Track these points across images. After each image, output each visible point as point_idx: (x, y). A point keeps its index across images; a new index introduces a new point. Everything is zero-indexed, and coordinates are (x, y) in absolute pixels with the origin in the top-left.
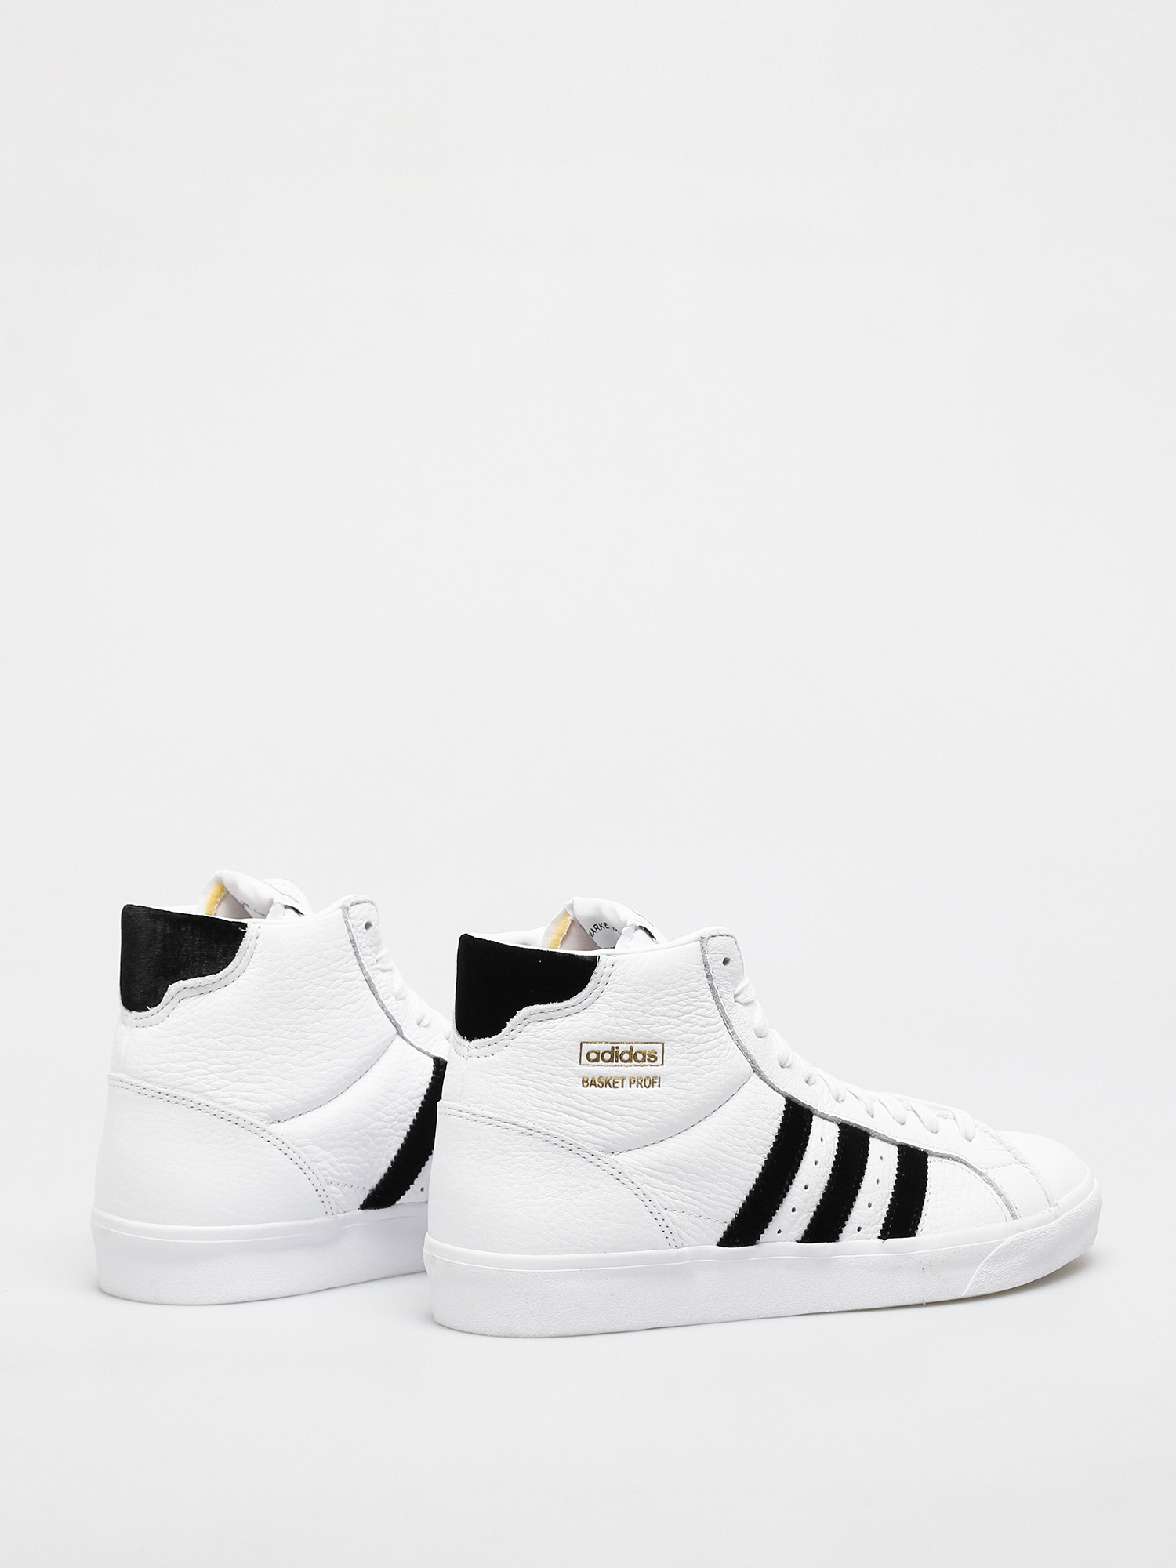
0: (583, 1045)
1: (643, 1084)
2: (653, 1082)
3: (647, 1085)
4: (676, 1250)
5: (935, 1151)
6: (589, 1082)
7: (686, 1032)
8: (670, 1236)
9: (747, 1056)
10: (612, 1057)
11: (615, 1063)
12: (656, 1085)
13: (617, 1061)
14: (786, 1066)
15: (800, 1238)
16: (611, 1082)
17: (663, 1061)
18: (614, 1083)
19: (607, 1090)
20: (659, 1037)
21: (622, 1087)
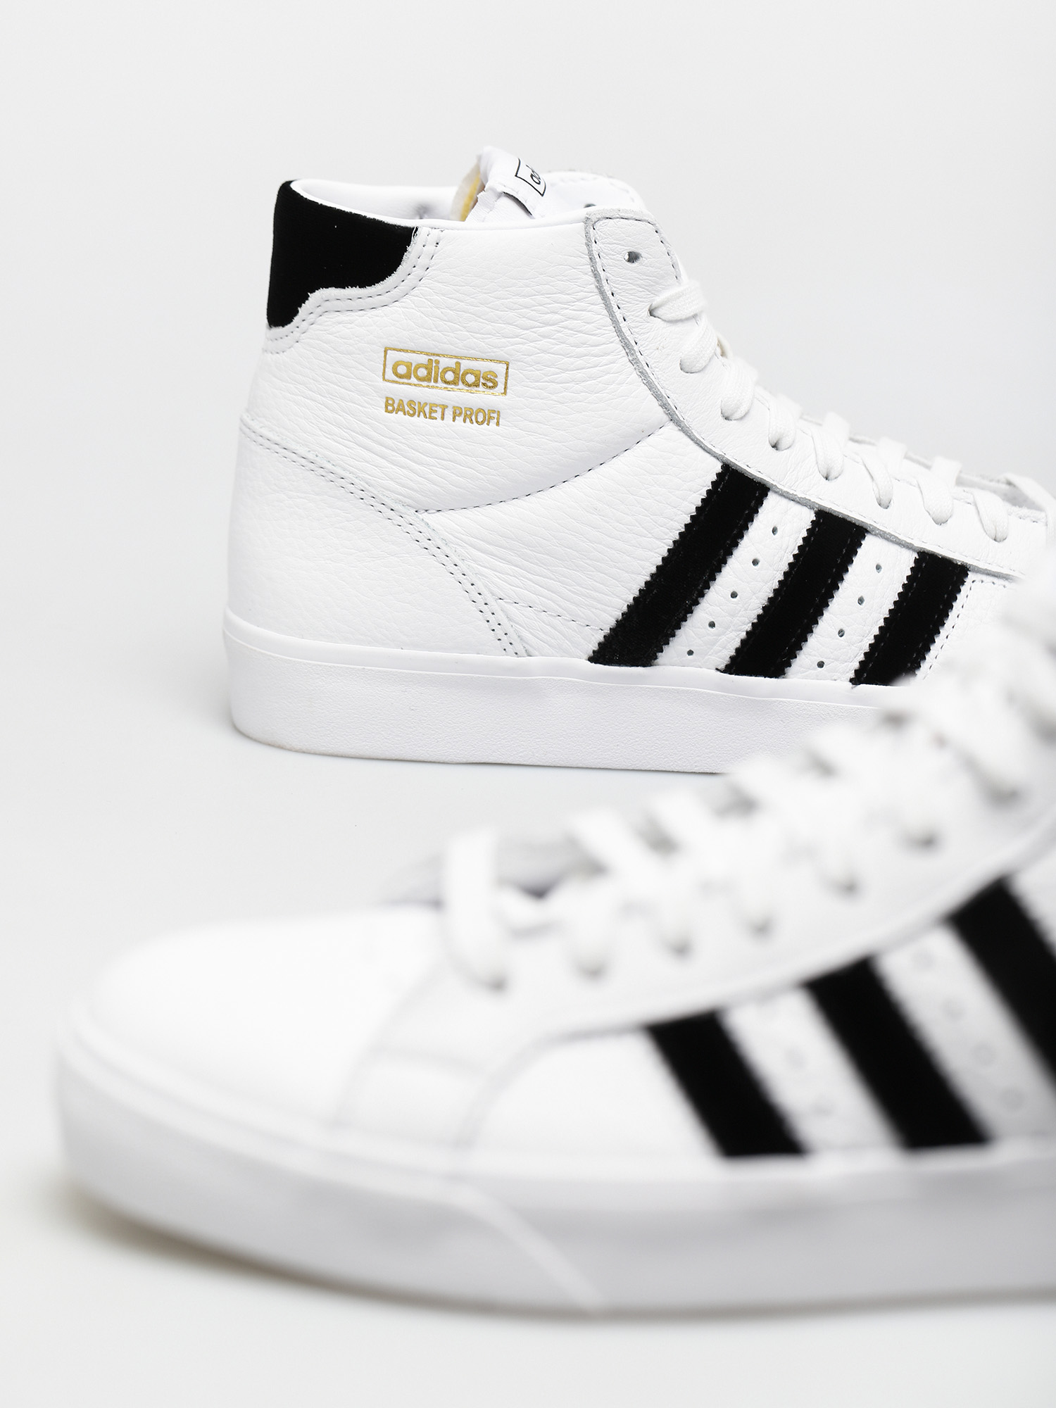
0: (389, 352)
1: (473, 418)
2: (488, 416)
3: (480, 419)
4: (515, 659)
5: (982, 565)
6: (396, 406)
7: (544, 351)
8: (504, 638)
9: (658, 396)
10: (430, 373)
11: (432, 383)
12: (493, 422)
13: (436, 381)
14: (734, 417)
15: (722, 666)
16: (427, 409)
17: (505, 388)
18: (432, 411)
19: (419, 421)
20: (500, 354)
21: (443, 418)
